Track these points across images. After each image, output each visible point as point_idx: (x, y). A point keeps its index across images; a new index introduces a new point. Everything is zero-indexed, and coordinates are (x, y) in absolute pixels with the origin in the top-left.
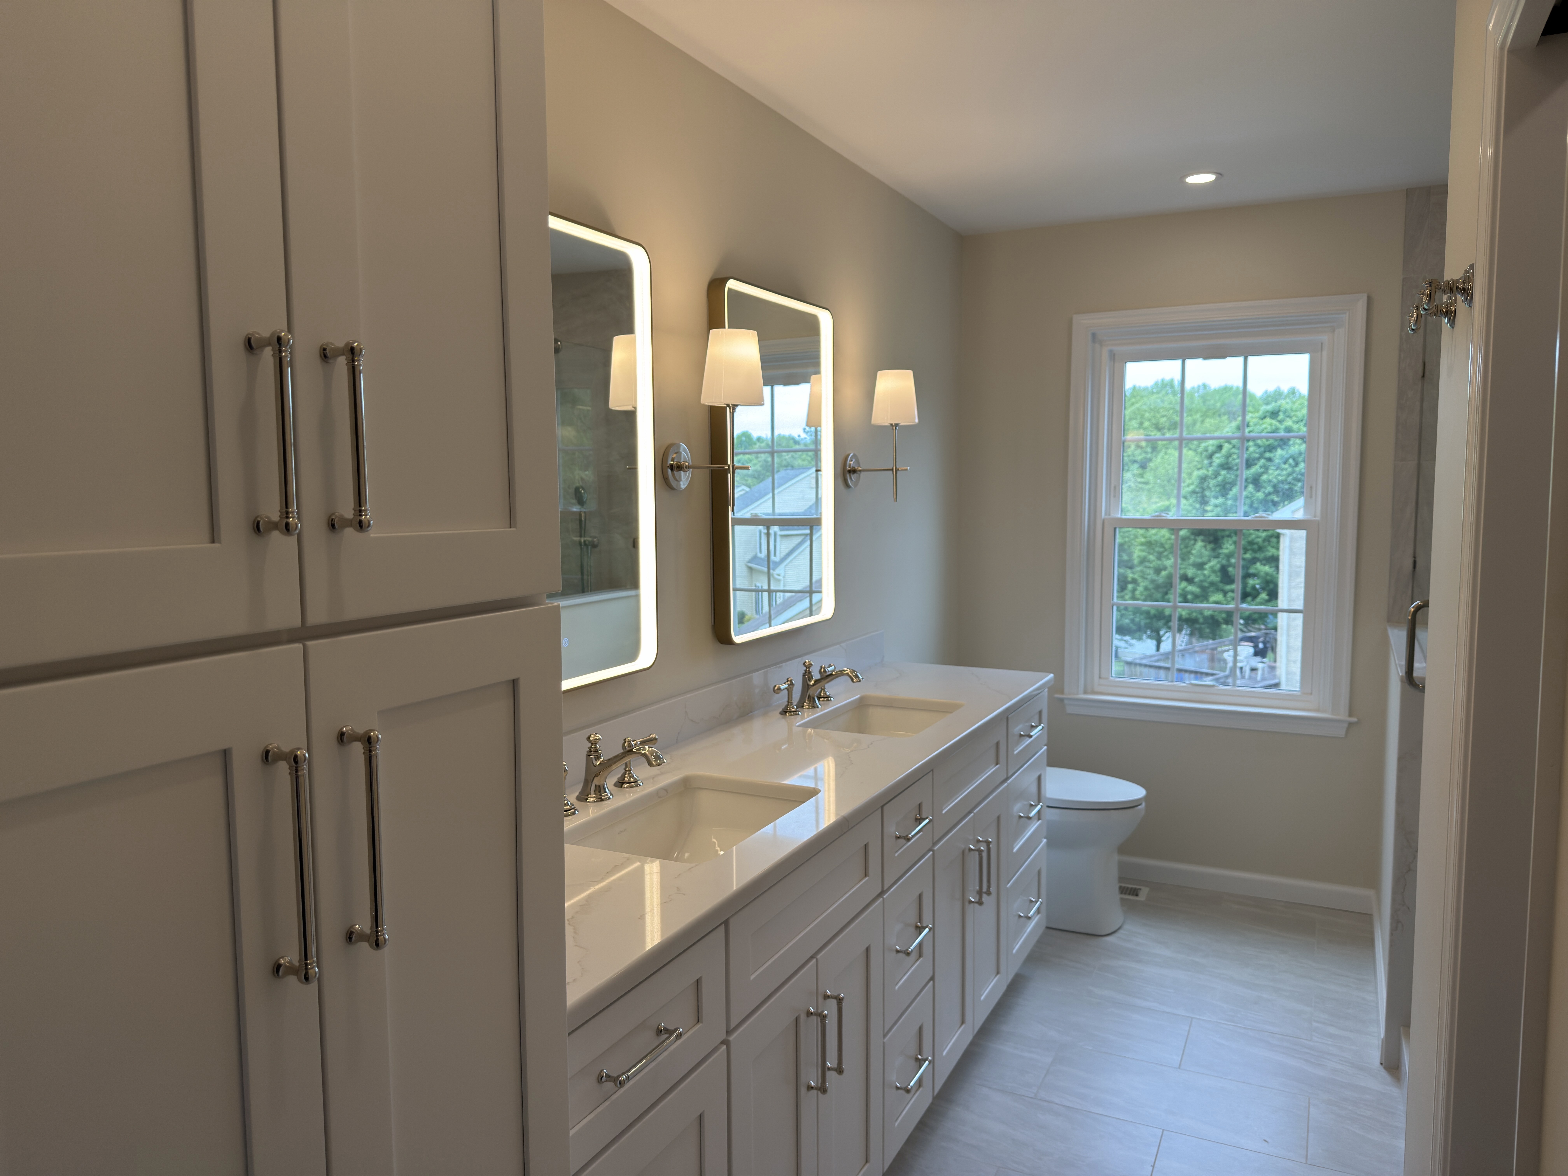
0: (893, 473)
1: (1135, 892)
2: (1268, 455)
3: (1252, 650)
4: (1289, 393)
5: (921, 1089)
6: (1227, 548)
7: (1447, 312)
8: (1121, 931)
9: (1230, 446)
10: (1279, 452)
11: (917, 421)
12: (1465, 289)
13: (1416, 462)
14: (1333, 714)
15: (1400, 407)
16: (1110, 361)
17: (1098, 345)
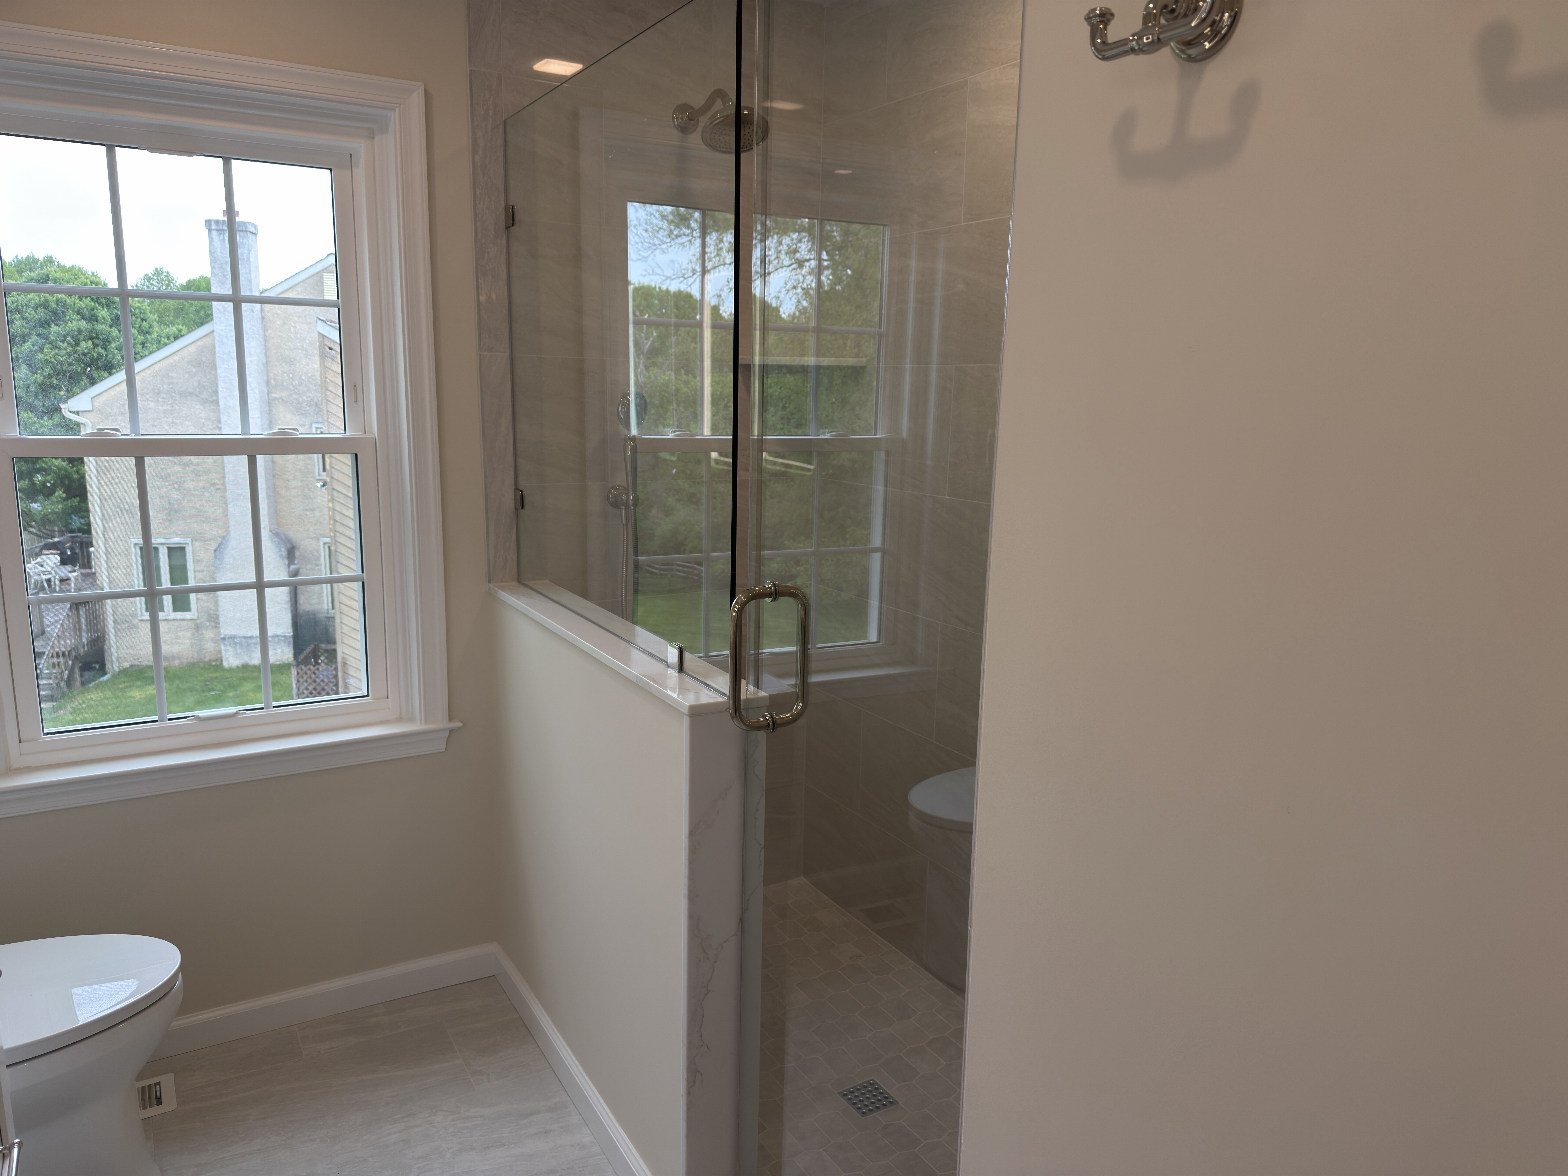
3: (58, 558)
13: (508, 354)
14: (426, 723)
15: (481, 271)
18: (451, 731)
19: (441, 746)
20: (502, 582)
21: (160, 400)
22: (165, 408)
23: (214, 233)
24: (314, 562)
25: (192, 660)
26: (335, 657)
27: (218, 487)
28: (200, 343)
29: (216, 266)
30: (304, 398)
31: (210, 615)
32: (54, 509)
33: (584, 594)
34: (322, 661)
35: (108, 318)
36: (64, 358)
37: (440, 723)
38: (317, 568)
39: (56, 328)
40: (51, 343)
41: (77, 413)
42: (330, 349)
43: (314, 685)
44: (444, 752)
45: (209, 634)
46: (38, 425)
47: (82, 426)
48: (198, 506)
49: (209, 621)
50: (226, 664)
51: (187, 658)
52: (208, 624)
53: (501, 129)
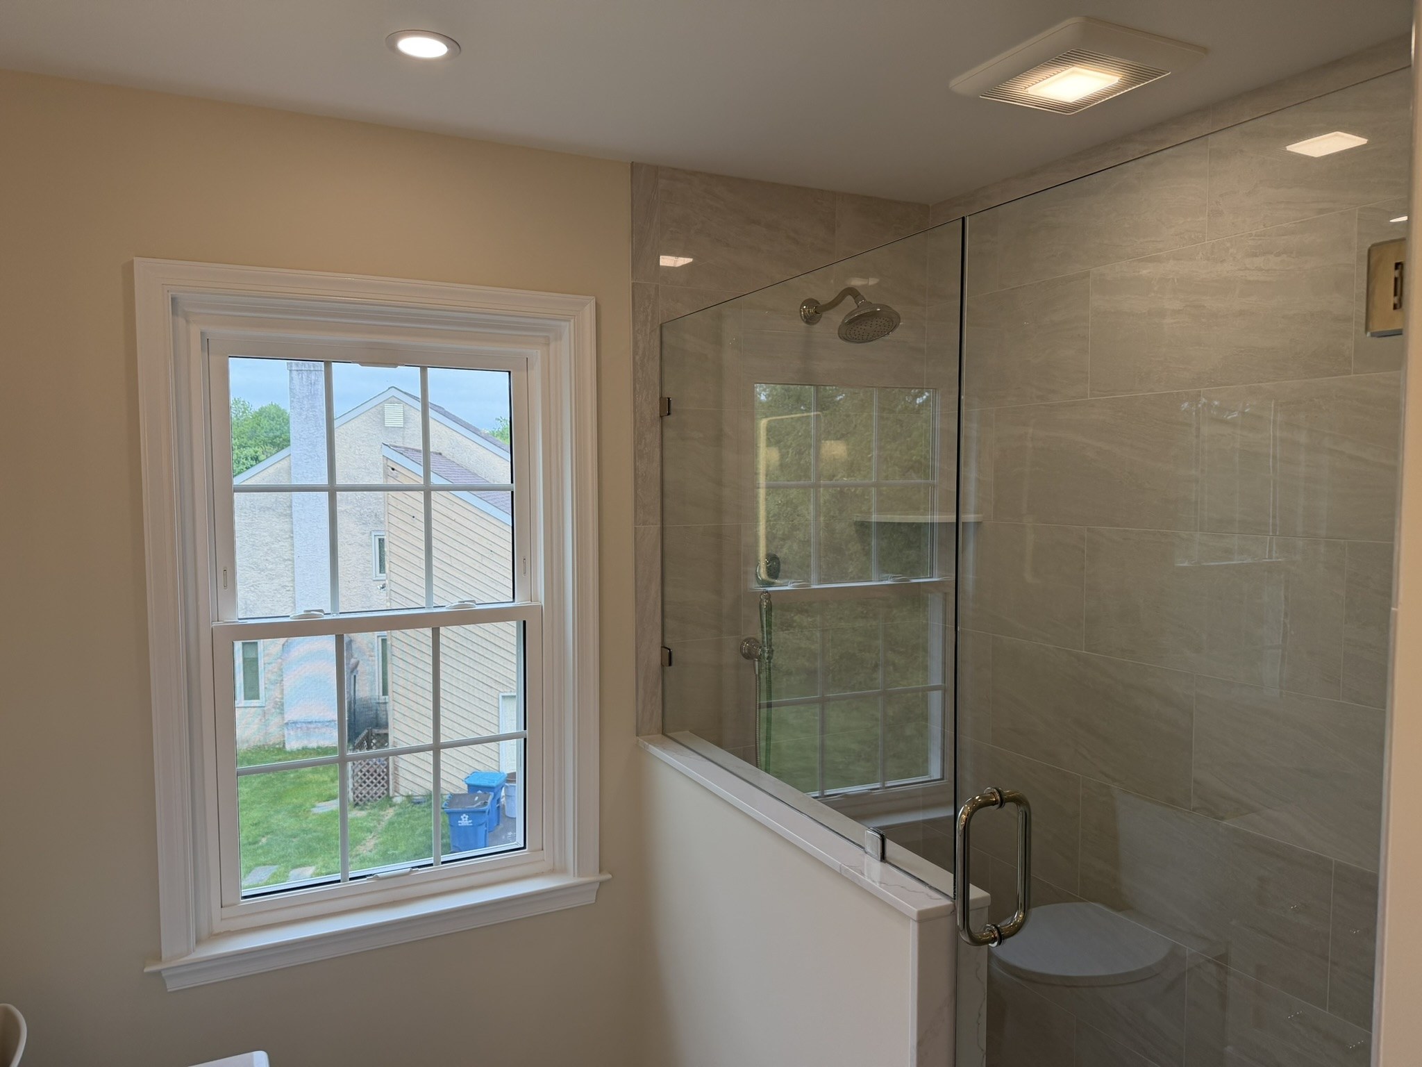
13: (659, 526)
14: (579, 876)
15: (638, 455)
16: (202, 349)
17: (181, 321)
18: (601, 883)
19: (591, 898)
20: (649, 734)
21: (243, 514)
22: (246, 521)
23: (295, 373)
24: (368, 653)
25: (259, 744)
26: (387, 741)
27: (288, 589)
28: (278, 465)
29: (295, 400)
30: (366, 510)
31: (276, 703)
33: (719, 744)
34: (374, 744)
37: (591, 876)
38: (371, 658)
42: (393, 469)
43: (368, 767)
45: (275, 720)
48: (269, 605)
49: (274, 708)
50: (288, 748)
51: (254, 742)
52: (274, 710)
53: (658, 332)
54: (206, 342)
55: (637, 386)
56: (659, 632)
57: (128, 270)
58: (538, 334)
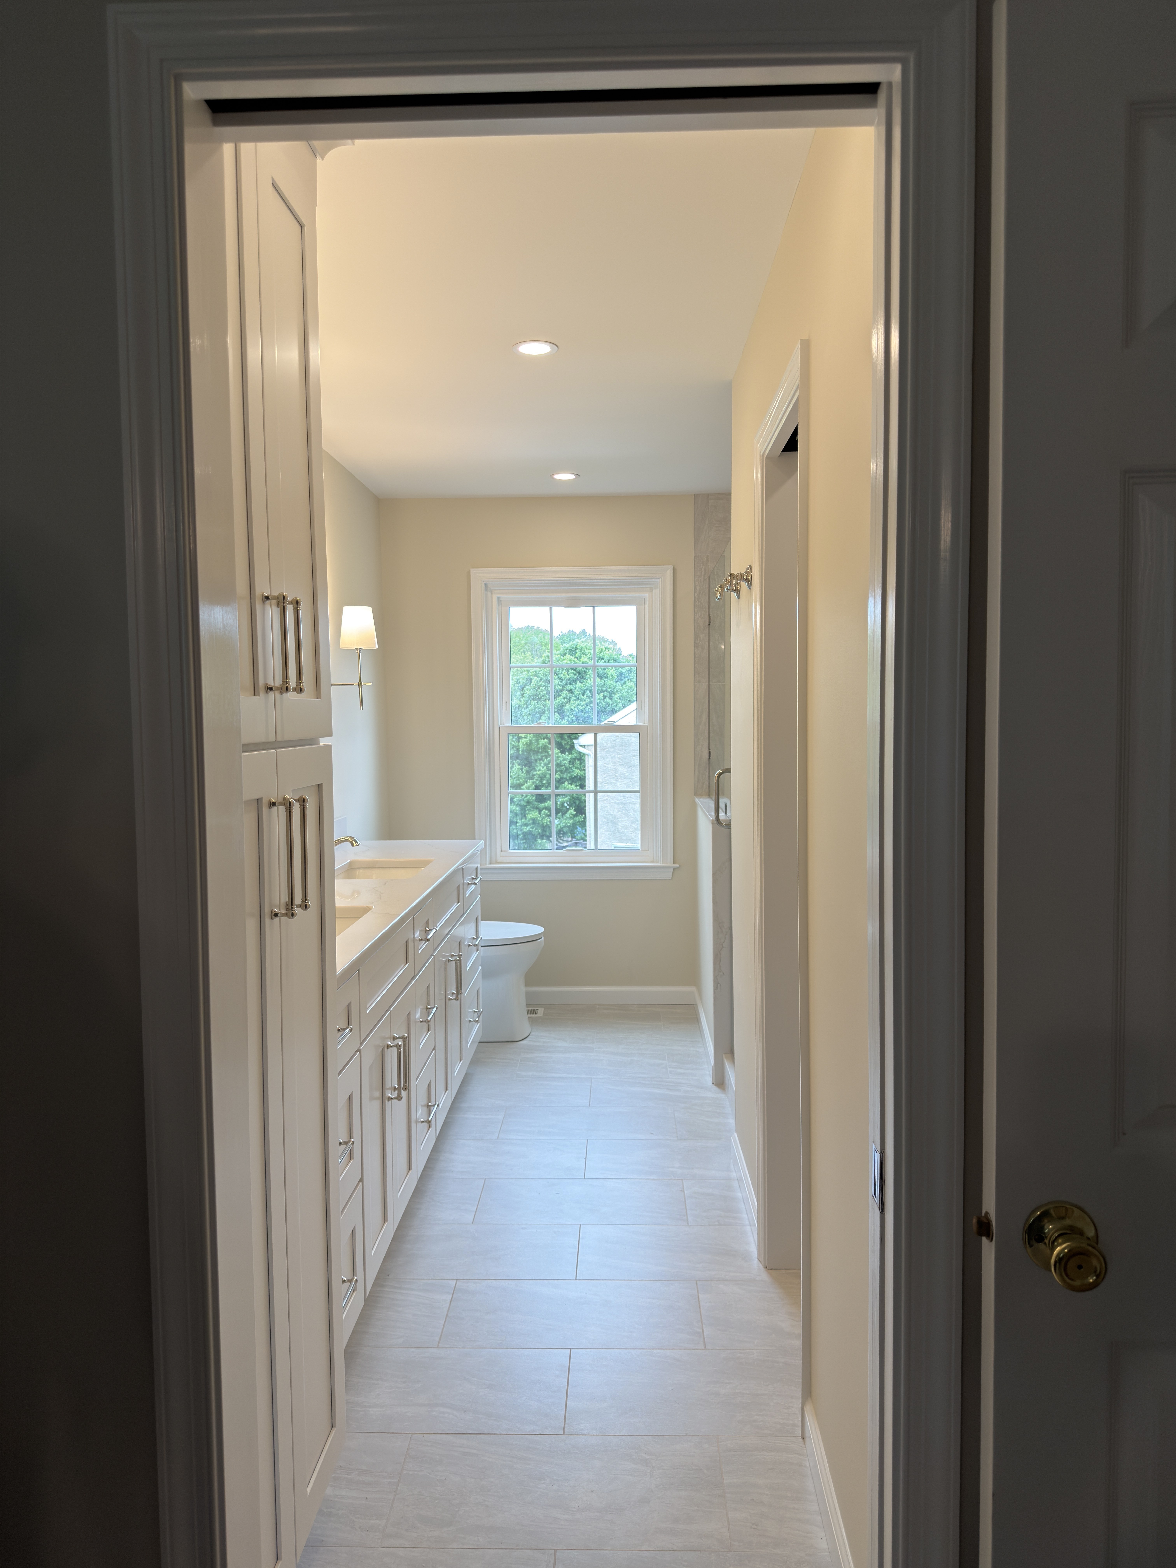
0: (359, 687)
1: (534, 1012)
2: (569, 687)
4: (580, 633)
5: (431, 1129)
6: (540, 770)
7: (736, 589)
8: (530, 1036)
9: (538, 679)
10: (579, 684)
11: (377, 647)
12: (747, 578)
13: (707, 684)
14: (662, 863)
15: (696, 646)
16: (499, 605)
17: (489, 593)
18: (675, 869)
19: (669, 876)
32: (567, 823)
35: (615, 675)
36: (584, 707)
37: (669, 863)
39: (580, 684)
40: (576, 696)
41: (584, 746)
44: (670, 879)
46: (561, 759)
47: (586, 756)
53: (708, 580)
54: (500, 601)
55: (696, 610)
56: (708, 741)
57: (469, 573)
58: (646, 586)
